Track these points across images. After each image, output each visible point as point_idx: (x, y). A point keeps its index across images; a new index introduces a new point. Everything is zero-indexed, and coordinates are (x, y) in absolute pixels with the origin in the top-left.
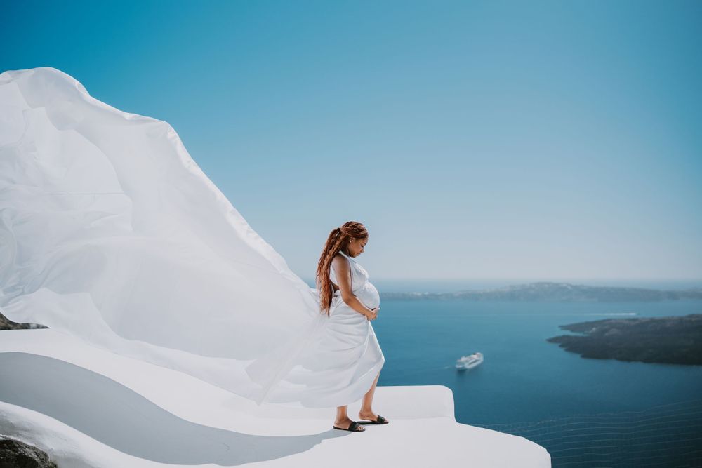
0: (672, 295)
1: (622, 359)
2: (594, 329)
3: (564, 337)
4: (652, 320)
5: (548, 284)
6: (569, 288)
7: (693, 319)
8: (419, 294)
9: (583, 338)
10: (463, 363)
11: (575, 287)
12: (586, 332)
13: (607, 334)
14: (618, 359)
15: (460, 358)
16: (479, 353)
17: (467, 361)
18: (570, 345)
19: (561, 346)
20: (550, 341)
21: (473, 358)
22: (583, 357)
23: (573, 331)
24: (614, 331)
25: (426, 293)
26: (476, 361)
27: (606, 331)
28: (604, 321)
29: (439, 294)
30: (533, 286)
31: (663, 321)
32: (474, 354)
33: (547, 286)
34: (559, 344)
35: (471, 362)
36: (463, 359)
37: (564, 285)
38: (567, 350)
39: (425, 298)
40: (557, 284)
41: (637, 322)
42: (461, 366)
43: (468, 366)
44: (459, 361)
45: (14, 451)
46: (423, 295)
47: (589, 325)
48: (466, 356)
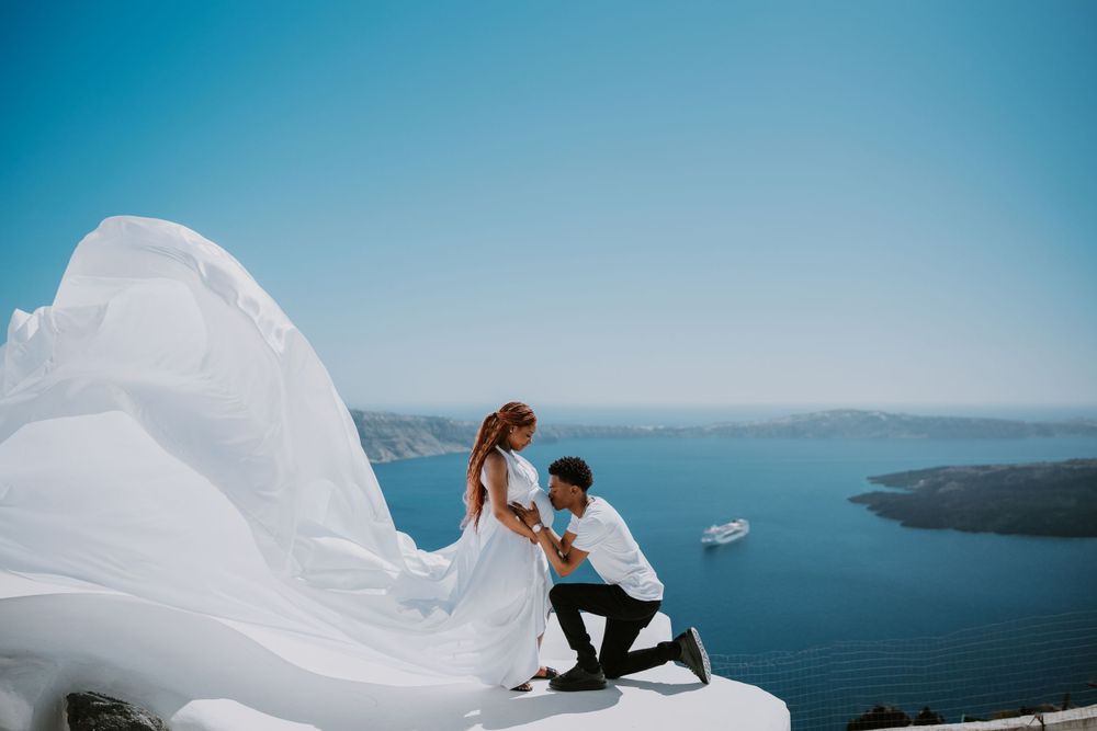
0: (1044, 429)
1: (964, 529)
2: (922, 482)
3: (876, 494)
4: (1013, 469)
5: (850, 411)
6: (883, 417)
7: (1076, 467)
8: (650, 428)
9: (903, 495)
10: (713, 536)
11: (892, 417)
12: (909, 487)
13: (941, 490)
14: (957, 529)
15: (709, 528)
16: (741, 520)
17: (719, 533)
18: (883, 506)
19: (871, 509)
20: (854, 500)
21: (732, 527)
22: (904, 525)
23: (888, 485)
24: (953, 486)
25: (661, 427)
26: (736, 532)
27: (940, 485)
28: (938, 469)
29: (681, 427)
30: (827, 415)
31: (1029, 469)
32: (734, 521)
33: (848, 415)
34: (868, 505)
35: (727, 533)
36: (714, 529)
37: (876, 414)
38: (880, 515)
39: (658, 433)
40: (865, 413)
41: (988, 472)
42: (709, 540)
43: (720, 540)
44: (706, 532)
45: (126, 717)
46: (656, 429)
47: (913, 476)
48: (719, 525)
